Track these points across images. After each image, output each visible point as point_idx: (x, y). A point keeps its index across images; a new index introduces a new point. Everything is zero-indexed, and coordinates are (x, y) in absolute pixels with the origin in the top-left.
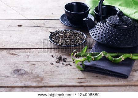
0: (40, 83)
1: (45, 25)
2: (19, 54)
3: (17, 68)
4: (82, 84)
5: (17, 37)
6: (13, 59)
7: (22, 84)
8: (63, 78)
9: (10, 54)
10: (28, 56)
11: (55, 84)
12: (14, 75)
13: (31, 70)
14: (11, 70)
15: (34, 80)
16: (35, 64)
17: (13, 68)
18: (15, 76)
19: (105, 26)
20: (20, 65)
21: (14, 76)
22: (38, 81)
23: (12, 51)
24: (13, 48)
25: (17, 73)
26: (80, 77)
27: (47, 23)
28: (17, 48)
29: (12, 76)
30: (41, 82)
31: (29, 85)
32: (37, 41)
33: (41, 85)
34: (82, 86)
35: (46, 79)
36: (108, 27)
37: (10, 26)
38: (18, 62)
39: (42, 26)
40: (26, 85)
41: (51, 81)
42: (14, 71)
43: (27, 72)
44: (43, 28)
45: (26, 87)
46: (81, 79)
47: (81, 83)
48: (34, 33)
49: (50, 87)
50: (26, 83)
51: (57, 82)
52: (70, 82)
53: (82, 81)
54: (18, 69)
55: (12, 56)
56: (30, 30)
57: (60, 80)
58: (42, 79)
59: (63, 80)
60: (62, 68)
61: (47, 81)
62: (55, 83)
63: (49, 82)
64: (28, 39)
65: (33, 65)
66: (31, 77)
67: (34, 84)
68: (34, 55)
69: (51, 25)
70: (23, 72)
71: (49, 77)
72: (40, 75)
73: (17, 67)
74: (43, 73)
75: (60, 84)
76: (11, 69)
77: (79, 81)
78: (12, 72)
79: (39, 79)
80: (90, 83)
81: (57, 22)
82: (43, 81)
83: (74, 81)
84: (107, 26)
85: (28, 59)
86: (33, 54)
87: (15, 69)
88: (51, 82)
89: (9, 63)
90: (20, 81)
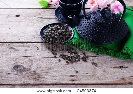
0: (37, 81)
1: (40, 15)
2: (18, 48)
3: (17, 64)
5: (16, 29)
6: (13, 54)
7: (22, 81)
8: (57, 75)
9: (10, 48)
10: (26, 50)
12: (14, 72)
14: (11, 67)
15: (32, 77)
17: (13, 64)
20: (19, 61)
22: (35, 78)
23: (12, 45)
24: (12, 41)
25: (17, 70)
26: (72, 75)
27: (43, 13)
29: (12, 73)
30: (38, 79)
31: (27, 83)
32: (34, 34)
33: (38, 83)
34: (74, 84)
35: (43, 76)
37: (8, 16)
38: (17, 57)
39: (38, 16)
40: (25, 83)
41: (46, 79)
42: (14, 67)
43: (26, 68)
44: (39, 19)
45: (25, 85)
46: (73, 76)
47: (73, 81)
48: (30, 24)
49: (46, 85)
50: (25, 81)
51: (52, 79)
52: (64, 80)
53: (74, 79)
55: (11, 50)
56: (27, 21)
57: (54, 77)
58: (39, 77)
59: (57, 78)
60: (56, 64)
61: (43, 79)
62: (50, 80)
63: (45, 80)
64: (26, 31)
65: (31, 61)
66: (29, 74)
67: (32, 82)
68: (32, 50)
69: (46, 15)
70: (22, 68)
71: (45, 74)
72: (37, 72)
73: (16, 63)
74: (40, 70)
75: (55, 81)
77: (71, 79)
78: (13, 68)
79: (36, 76)
80: (80, 81)
82: (40, 79)
83: (67, 78)
85: (26, 54)
86: (30, 48)
87: (15, 65)
89: (9, 58)
90: (20, 78)
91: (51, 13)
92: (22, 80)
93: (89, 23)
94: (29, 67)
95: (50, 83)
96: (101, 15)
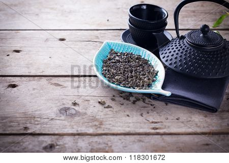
0: (98, 129)
1: (98, 38)
2: (65, 84)
3: (64, 106)
4: (158, 131)
5: (60, 58)
6: (57, 92)
7: (73, 130)
8: (130, 121)
9: (52, 84)
11: (120, 130)
12: (60, 116)
13: (84, 109)
14: (55, 109)
15: (91, 124)
16: (89, 101)
17: (58, 107)
18: (63, 118)
19: (182, 45)
20: (68, 101)
21: (61, 118)
22: (96, 125)
23: (55, 80)
24: (56, 74)
25: (65, 114)
26: (154, 121)
27: (102, 35)
28: (61, 74)
29: (58, 118)
30: (99, 127)
31: (83, 132)
33: (100, 131)
34: (158, 134)
35: (107, 123)
36: (186, 46)
37: (47, 40)
38: (64, 97)
39: (95, 40)
40: (80, 132)
41: (113, 126)
42: (60, 110)
43: (79, 112)
44: (97, 44)
45: (79, 134)
46: (156, 123)
47: (157, 129)
48: (83, 51)
49: (113, 134)
50: (79, 129)
51: (122, 127)
52: (141, 128)
53: (157, 127)
54: (65, 108)
55: (54, 87)
56: (78, 47)
57: (126, 124)
58: (101, 124)
59: (131, 125)
60: (128, 106)
61: (108, 126)
62: (120, 128)
63: (111, 128)
64: (77, 61)
65: (87, 102)
66: (85, 120)
67: (91, 131)
70: (74, 112)
71: (110, 119)
72: (97, 117)
73: (64, 104)
74: (102, 114)
75: (127, 130)
76: (56, 107)
77: (154, 127)
78: (58, 111)
79: (97, 123)
80: (169, 129)
81: (116, 34)
82: (103, 126)
83: (146, 126)
84: (184, 45)
85: (78, 92)
87: (61, 107)
88: (114, 128)
89: (51, 98)
90: (70, 125)
91: (116, 36)
92: (73, 128)
93: (179, 48)
94: (84, 111)
95: (119, 132)
96: (201, 35)
